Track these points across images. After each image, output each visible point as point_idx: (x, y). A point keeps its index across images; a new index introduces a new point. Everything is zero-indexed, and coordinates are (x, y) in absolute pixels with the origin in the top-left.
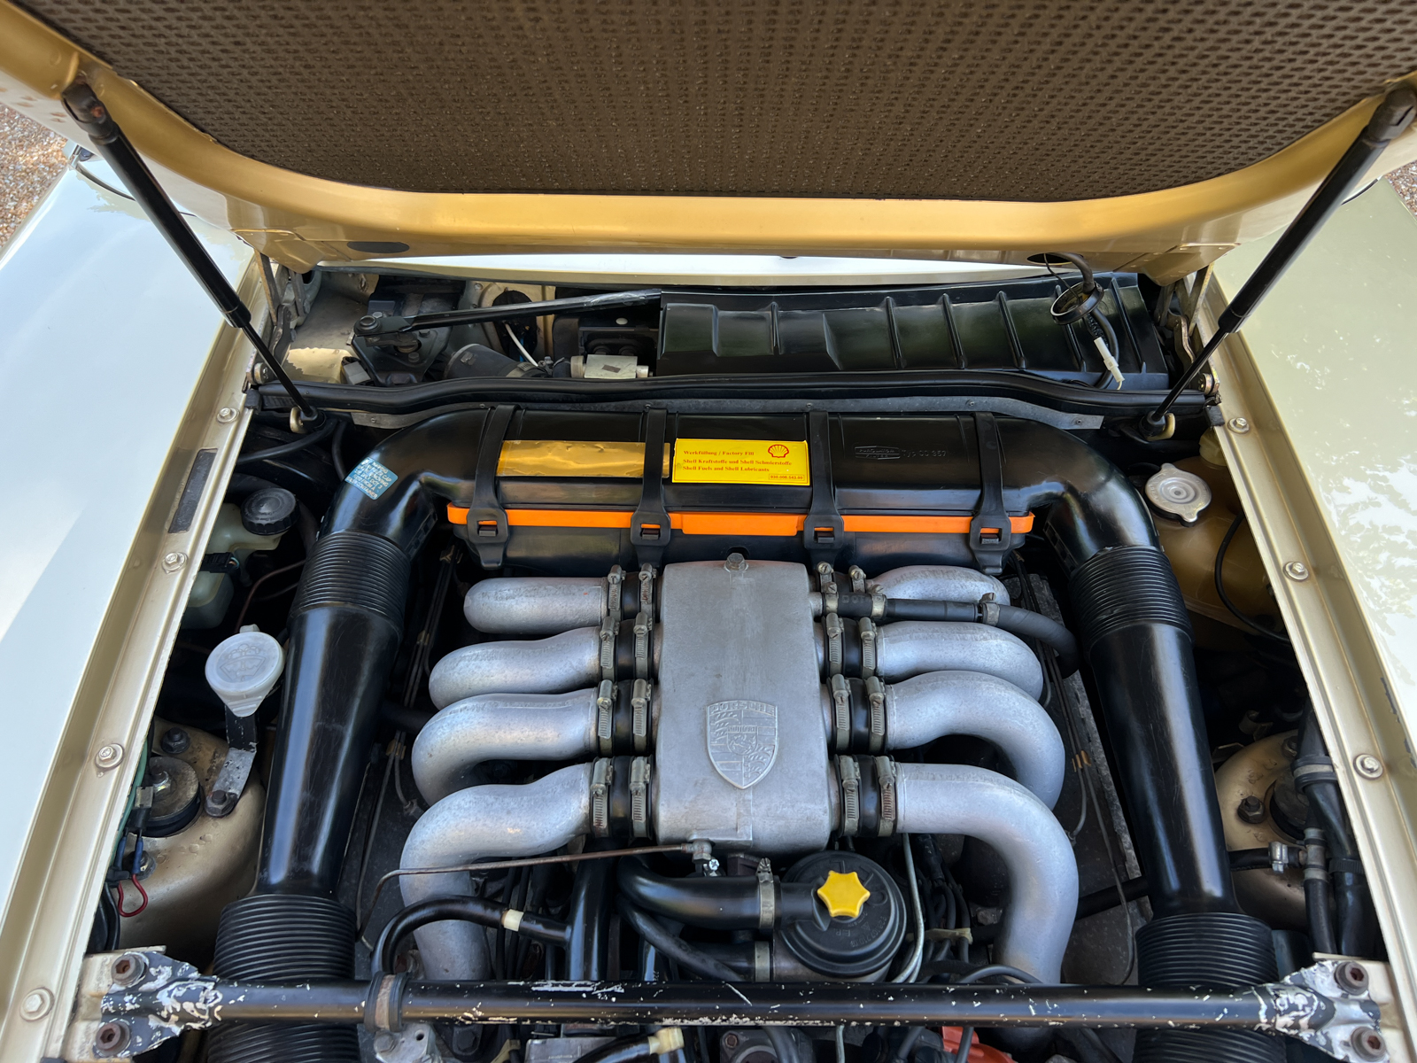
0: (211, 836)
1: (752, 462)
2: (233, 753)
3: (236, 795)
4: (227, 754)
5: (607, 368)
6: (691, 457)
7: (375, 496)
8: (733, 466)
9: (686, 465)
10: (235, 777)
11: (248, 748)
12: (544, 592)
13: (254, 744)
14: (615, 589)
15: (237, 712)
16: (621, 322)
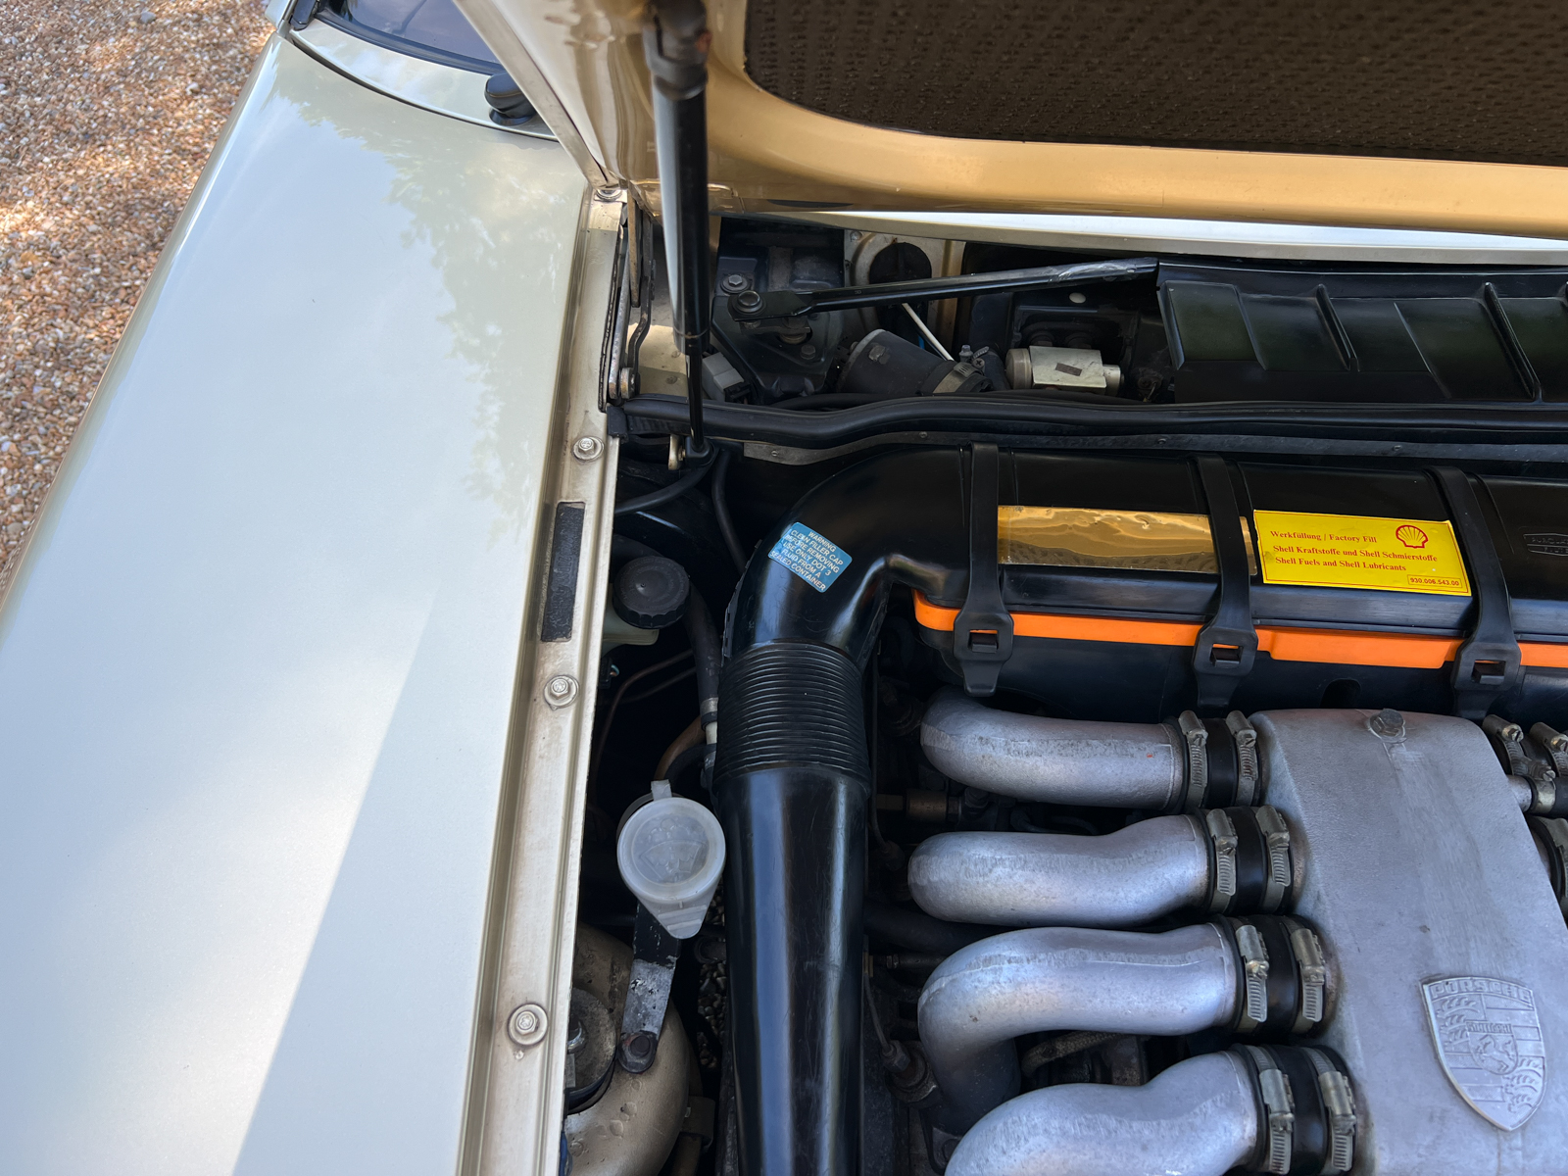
0: (634, 1105)
1: (1377, 554)
2: (641, 968)
3: (654, 1034)
4: (630, 968)
5: (1061, 368)
6: (1285, 543)
7: (823, 588)
8: (1351, 559)
9: (1280, 555)
10: (650, 1006)
11: (664, 962)
12: (1087, 750)
13: (674, 959)
14: (1198, 752)
15: (675, 931)
16: (1077, 299)
